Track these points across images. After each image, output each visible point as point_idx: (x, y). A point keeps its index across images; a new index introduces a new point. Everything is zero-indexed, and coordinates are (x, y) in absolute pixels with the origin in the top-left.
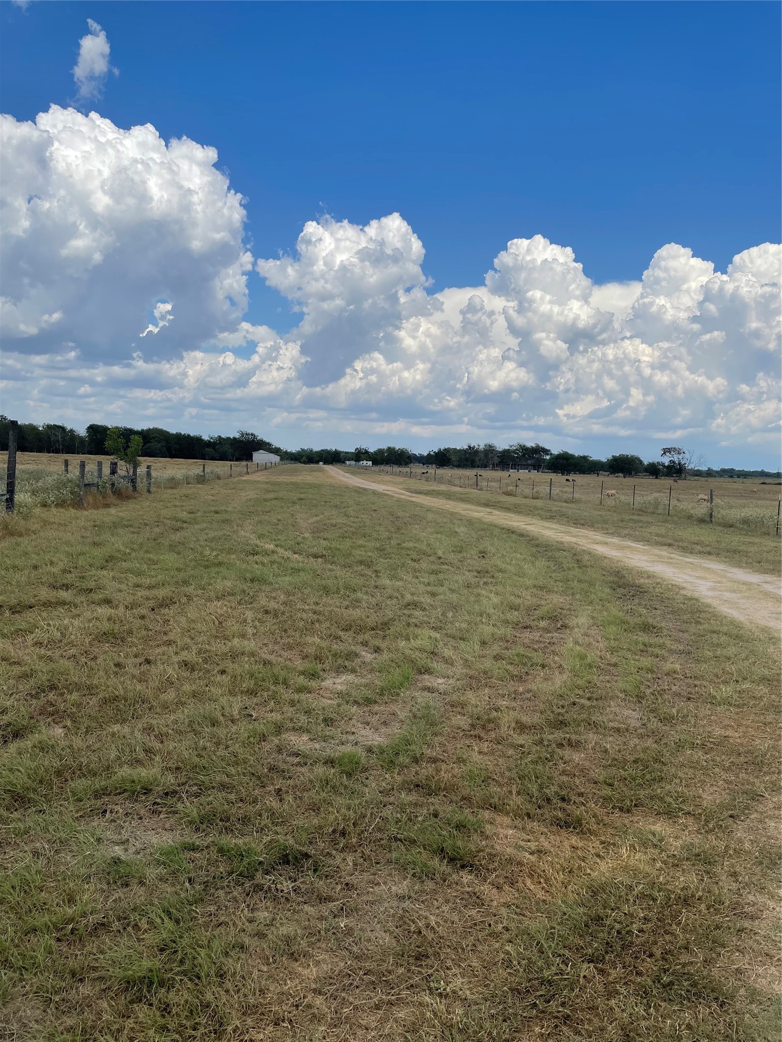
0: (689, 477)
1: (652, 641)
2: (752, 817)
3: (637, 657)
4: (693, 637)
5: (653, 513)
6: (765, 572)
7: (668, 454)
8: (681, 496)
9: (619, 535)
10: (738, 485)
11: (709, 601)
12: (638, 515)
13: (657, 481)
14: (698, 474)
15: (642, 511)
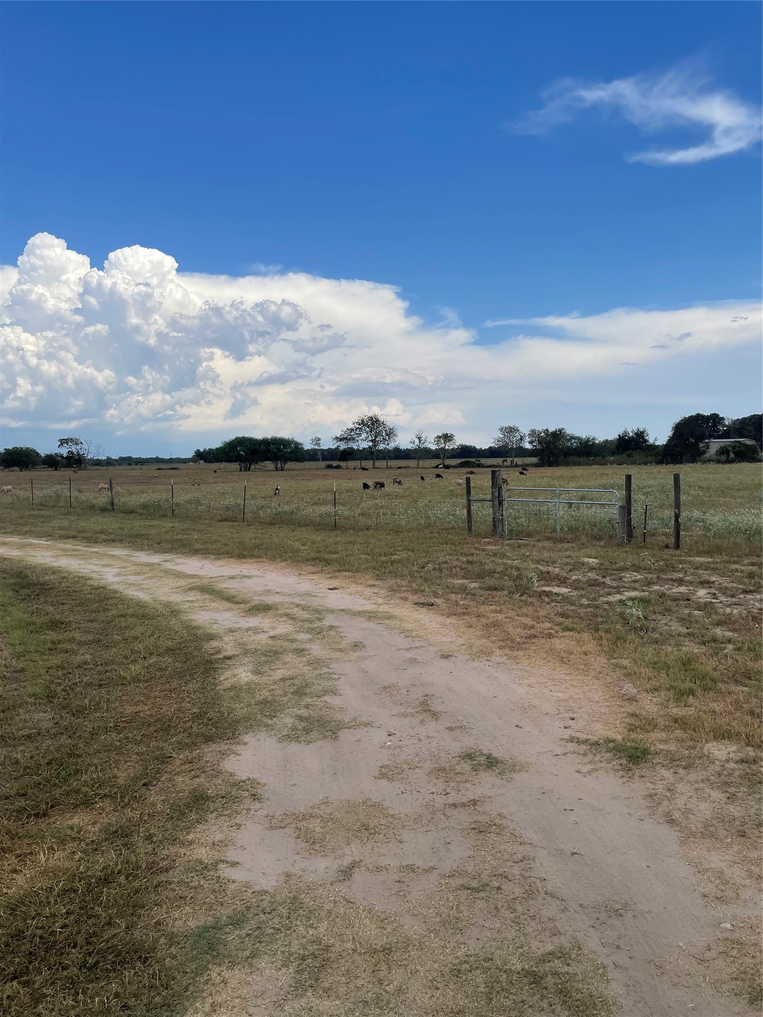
0: (89, 467)
1: (61, 637)
2: (163, 778)
3: (46, 657)
4: (102, 625)
5: (55, 506)
6: (165, 551)
7: (66, 445)
8: (83, 487)
9: (19, 533)
10: (136, 471)
11: (115, 587)
12: (39, 509)
13: (55, 473)
14: (98, 463)
15: (43, 505)
